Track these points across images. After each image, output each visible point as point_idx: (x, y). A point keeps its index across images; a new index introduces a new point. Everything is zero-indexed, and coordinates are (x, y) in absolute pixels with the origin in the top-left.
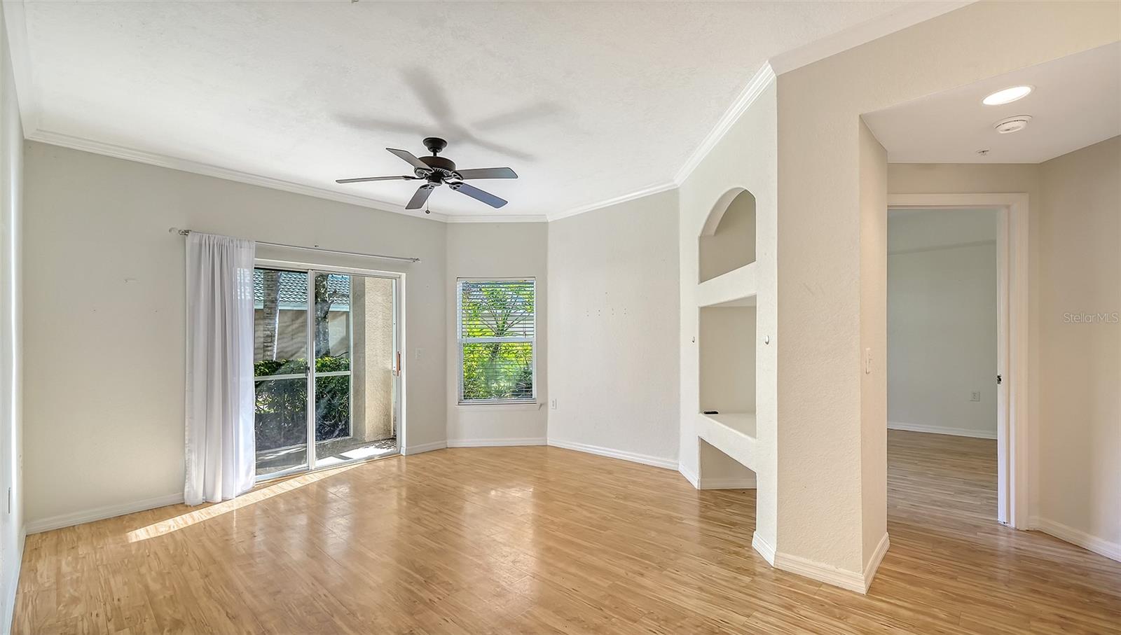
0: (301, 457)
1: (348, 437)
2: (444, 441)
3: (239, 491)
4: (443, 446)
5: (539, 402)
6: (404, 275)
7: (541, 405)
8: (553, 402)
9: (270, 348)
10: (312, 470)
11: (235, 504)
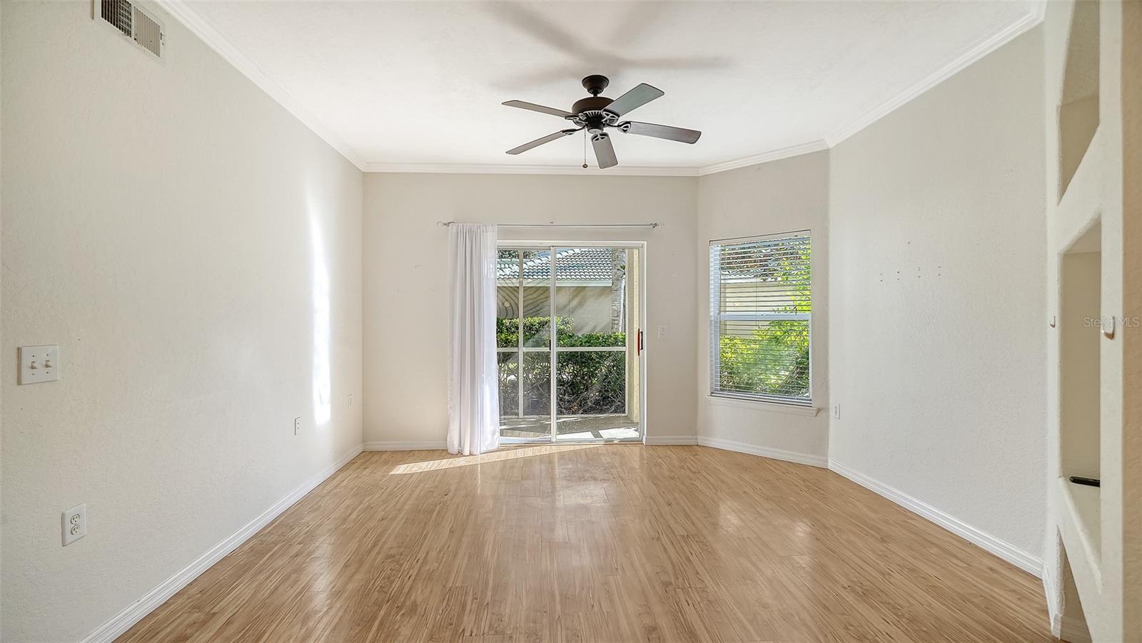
0: (545, 429)
1: (623, 415)
2: (695, 437)
3: (484, 449)
4: (692, 442)
5: (815, 404)
6: (646, 242)
7: (819, 410)
8: (836, 407)
9: (616, 322)
10: (553, 442)
11: (478, 460)
